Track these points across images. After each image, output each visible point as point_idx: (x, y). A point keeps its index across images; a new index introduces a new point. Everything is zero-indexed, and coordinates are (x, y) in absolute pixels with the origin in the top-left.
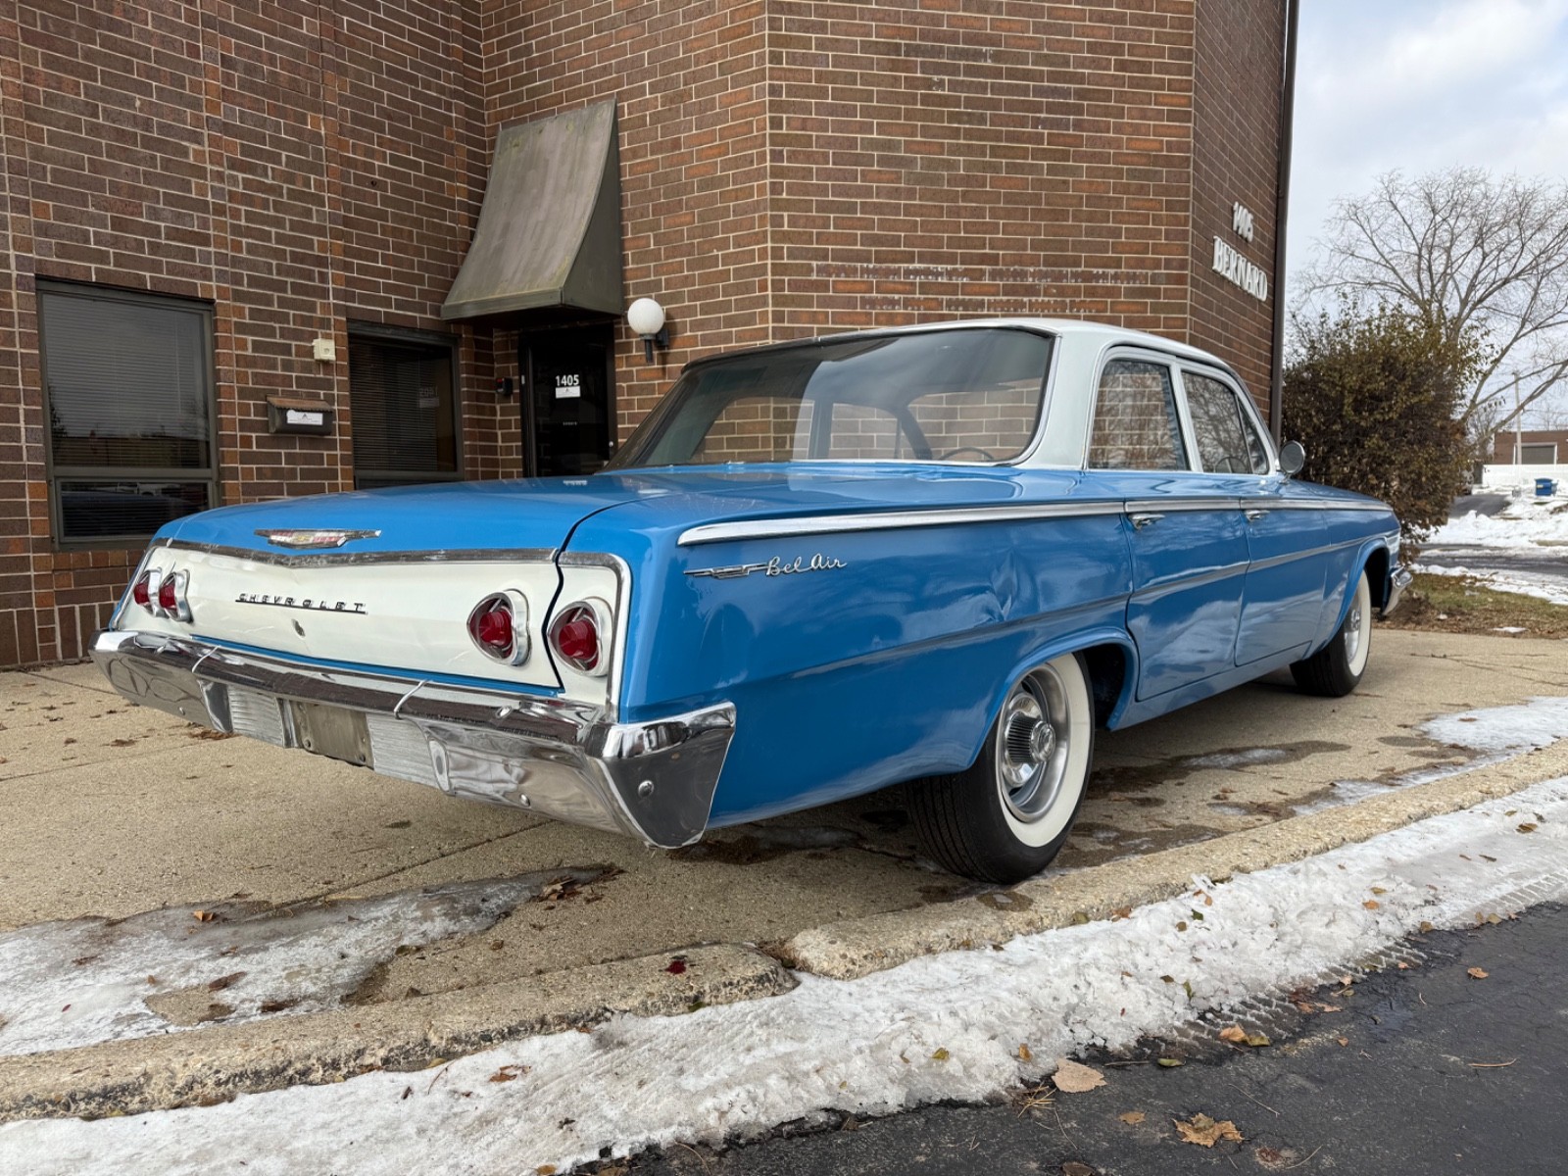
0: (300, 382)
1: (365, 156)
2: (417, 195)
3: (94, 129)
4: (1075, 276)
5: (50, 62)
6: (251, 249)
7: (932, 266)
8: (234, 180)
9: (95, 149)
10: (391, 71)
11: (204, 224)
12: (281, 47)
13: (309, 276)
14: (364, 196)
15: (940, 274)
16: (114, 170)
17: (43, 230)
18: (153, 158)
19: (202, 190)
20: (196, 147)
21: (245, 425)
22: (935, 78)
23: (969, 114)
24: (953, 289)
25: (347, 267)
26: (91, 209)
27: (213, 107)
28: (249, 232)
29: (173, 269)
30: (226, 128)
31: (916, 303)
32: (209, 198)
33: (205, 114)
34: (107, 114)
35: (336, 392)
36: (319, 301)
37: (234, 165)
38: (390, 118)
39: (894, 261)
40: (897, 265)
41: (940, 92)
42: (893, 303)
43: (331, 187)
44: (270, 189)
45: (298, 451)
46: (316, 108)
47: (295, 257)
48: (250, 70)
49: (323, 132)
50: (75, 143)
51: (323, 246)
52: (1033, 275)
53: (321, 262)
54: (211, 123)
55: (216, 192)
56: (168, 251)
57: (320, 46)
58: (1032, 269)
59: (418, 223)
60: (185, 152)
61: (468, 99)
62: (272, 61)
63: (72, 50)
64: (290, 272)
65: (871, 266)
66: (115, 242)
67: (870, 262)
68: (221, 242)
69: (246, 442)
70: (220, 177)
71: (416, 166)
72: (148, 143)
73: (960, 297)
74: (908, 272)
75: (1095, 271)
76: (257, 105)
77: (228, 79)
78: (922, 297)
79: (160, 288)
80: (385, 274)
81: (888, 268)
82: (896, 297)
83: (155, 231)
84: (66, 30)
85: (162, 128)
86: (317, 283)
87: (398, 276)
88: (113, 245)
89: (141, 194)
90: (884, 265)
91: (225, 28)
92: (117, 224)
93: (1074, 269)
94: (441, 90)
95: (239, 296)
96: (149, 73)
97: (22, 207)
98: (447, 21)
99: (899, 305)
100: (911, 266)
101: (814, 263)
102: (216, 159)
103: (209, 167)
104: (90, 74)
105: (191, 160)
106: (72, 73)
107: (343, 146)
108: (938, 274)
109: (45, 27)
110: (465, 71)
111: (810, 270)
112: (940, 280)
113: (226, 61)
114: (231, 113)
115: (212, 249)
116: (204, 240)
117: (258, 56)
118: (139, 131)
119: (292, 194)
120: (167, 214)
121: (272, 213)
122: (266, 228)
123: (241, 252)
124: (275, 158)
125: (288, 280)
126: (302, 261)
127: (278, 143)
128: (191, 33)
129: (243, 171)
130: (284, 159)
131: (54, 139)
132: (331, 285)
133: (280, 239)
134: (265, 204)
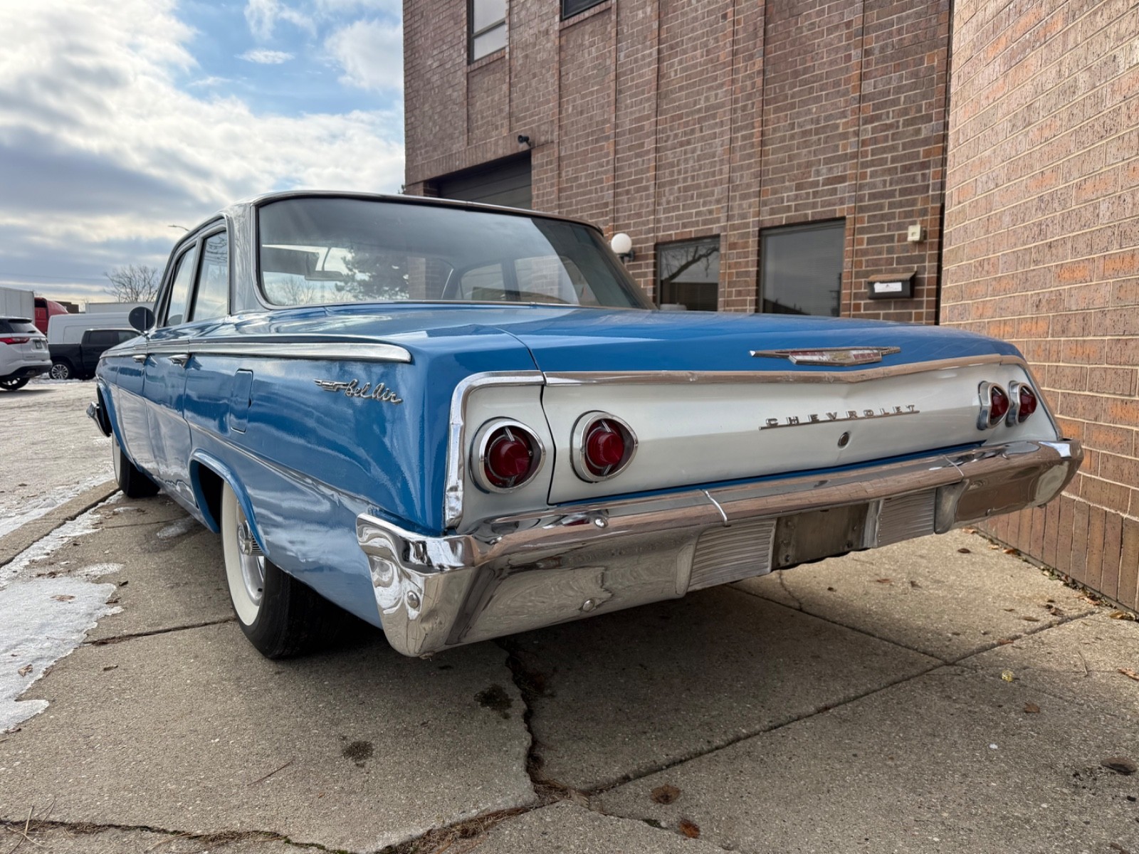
0: (899, 261)
3: (792, 137)
5: (776, 110)
6: (873, 175)
8: (866, 131)
9: (790, 148)
11: (845, 168)
12: (908, 17)
13: (913, 180)
16: (799, 156)
17: (766, 203)
19: (845, 147)
20: (844, 120)
21: (857, 296)
26: (787, 184)
27: (857, 89)
28: (872, 164)
29: (824, 204)
30: (865, 98)
32: (849, 151)
33: (852, 96)
34: (800, 126)
35: (927, 264)
36: (920, 197)
37: (867, 121)
44: (890, 126)
45: (892, 311)
46: (932, 47)
47: (906, 169)
48: (883, 49)
49: (936, 63)
50: (783, 149)
51: (925, 154)
53: (925, 166)
54: (854, 100)
55: (854, 145)
56: (824, 193)
60: (837, 127)
62: (900, 32)
63: (786, 98)
64: (899, 181)
68: (853, 177)
69: (857, 307)
70: (857, 134)
72: (817, 132)
76: (885, 71)
77: (868, 64)
79: (818, 218)
83: (816, 184)
84: (782, 88)
85: (827, 118)
86: (920, 183)
88: (794, 200)
89: (809, 165)
91: (870, 30)
92: (799, 187)
95: (862, 209)
96: (822, 88)
102: (855, 123)
103: (851, 130)
104: (793, 106)
105: (841, 130)
106: (785, 110)
109: (775, 93)
114: (868, 87)
115: (847, 184)
116: (842, 179)
117: (890, 34)
118: (813, 127)
119: (907, 123)
120: (824, 171)
121: (890, 143)
122: (885, 156)
123: (866, 179)
124: (895, 102)
125: (898, 187)
126: (909, 170)
127: (899, 90)
128: (848, 47)
129: (872, 122)
130: (902, 99)
131: (775, 151)
132: (931, 182)
133: (894, 160)
134: (886, 139)
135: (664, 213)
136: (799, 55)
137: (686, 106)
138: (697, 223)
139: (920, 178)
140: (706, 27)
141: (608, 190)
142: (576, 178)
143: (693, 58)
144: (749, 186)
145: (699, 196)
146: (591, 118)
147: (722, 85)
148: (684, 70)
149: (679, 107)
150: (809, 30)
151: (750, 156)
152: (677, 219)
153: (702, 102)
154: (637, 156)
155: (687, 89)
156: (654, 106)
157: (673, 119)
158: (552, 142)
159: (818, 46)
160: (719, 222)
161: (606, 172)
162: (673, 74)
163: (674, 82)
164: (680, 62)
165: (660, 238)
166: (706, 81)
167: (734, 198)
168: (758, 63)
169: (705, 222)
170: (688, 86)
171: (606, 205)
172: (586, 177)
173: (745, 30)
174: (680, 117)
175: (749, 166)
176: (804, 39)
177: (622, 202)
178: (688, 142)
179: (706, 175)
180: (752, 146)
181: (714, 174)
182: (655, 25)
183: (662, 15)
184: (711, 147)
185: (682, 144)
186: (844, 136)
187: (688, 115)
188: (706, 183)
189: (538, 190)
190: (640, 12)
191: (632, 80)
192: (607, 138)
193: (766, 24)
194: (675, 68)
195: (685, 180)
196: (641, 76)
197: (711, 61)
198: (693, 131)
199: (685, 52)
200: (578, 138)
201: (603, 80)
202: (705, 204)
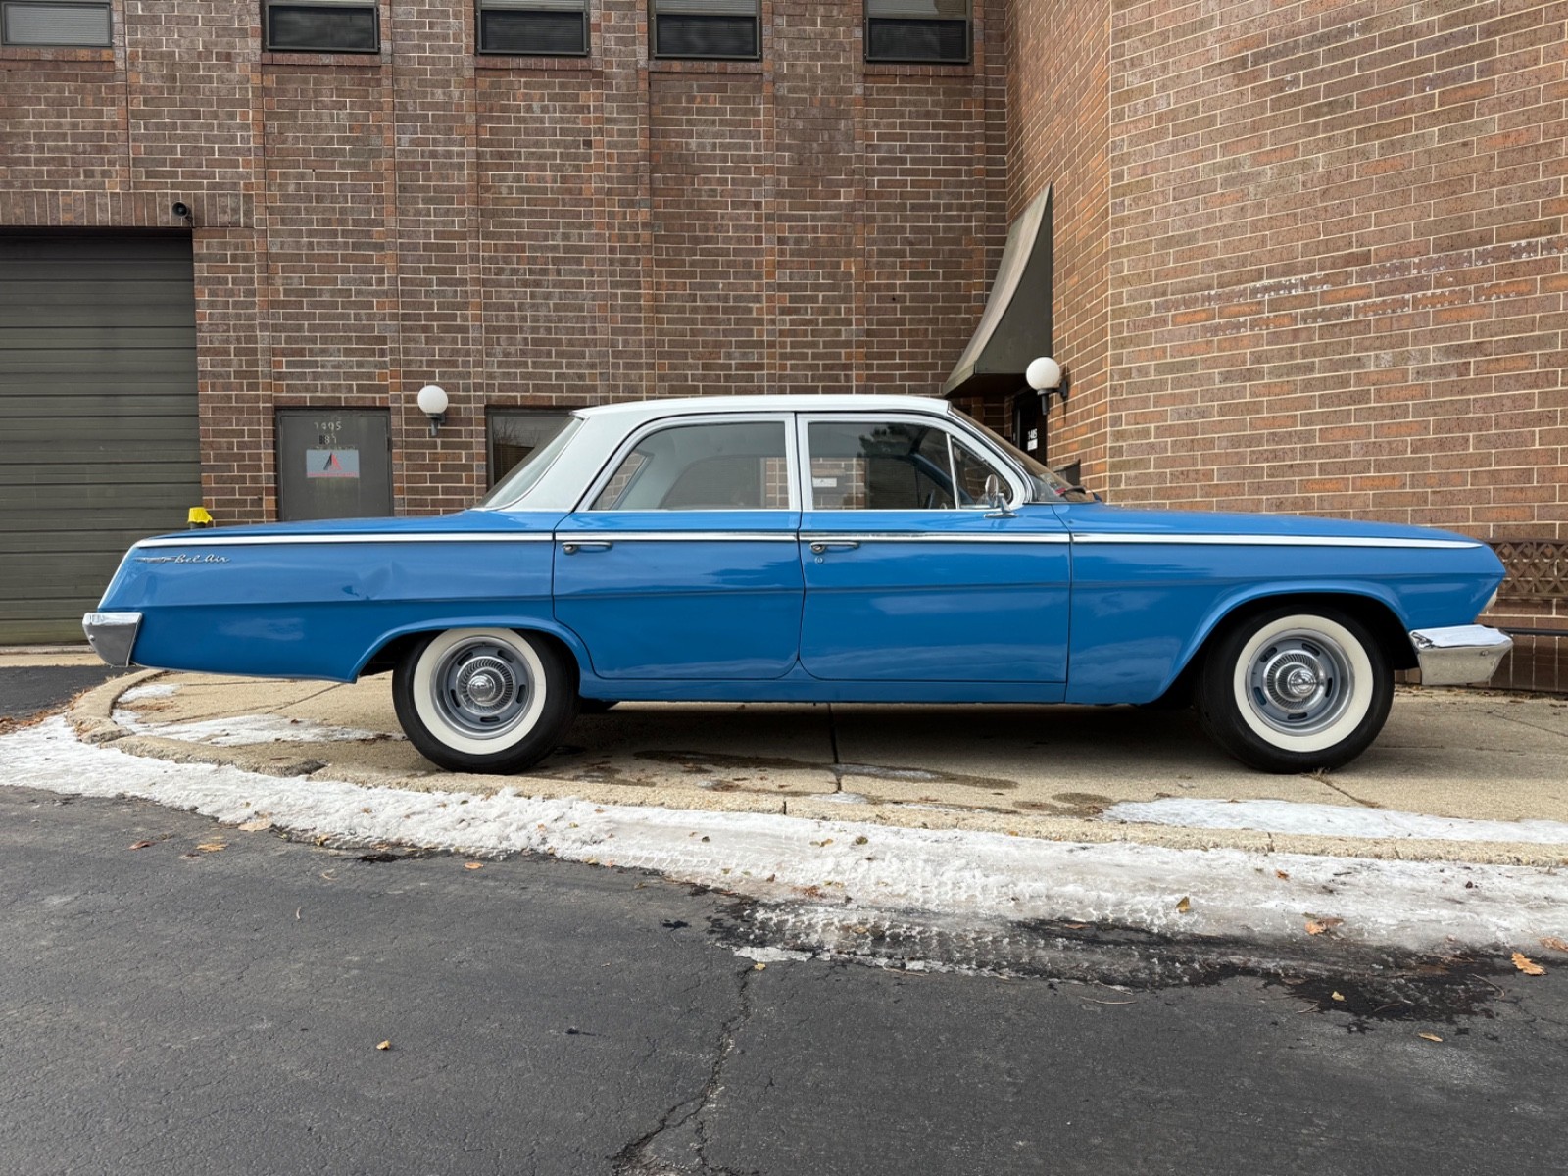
1: (888, 279)
2: (934, 299)
3: (694, 310)
4: (1482, 256)
5: (670, 275)
6: (794, 367)
7: (1283, 280)
8: (783, 321)
9: (693, 322)
10: (914, 207)
11: (761, 356)
12: (822, 218)
13: (837, 378)
14: (886, 311)
15: (1295, 286)
16: (704, 332)
17: (662, 378)
18: (729, 319)
19: (760, 334)
20: (758, 305)
22: (1288, 77)
23: (1330, 102)
24: (1311, 299)
25: (869, 367)
26: (690, 360)
27: (770, 275)
28: (792, 356)
30: (781, 287)
31: (1267, 322)
32: (765, 338)
33: (765, 281)
34: (703, 299)
37: (784, 311)
38: (911, 243)
39: (1239, 283)
40: (1242, 287)
41: (1294, 91)
42: (1238, 327)
43: (858, 310)
44: (810, 322)
46: (848, 254)
47: (827, 367)
48: (798, 241)
49: (853, 271)
50: (683, 321)
51: (849, 356)
52: (1418, 266)
53: (847, 367)
54: (770, 286)
55: (771, 333)
56: (736, 377)
57: (852, 207)
58: (1416, 260)
59: (931, 321)
60: (750, 310)
61: (990, 207)
62: (815, 229)
63: (682, 263)
64: (822, 378)
65: (1213, 292)
66: (704, 378)
67: (1213, 289)
68: (772, 366)
70: (773, 322)
71: (935, 275)
72: (726, 310)
73: (1319, 307)
74: (1255, 292)
75: (1514, 244)
76: (802, 265)
77: (782, 253)
78: (1272, 314)
80: (902, 367)
81: (1232, 291)
82: (1241, 319)
83: (728, 367)
84: (678, 252)
85: (737, 298)
86: (843, 384)
87: (912, 367)
88: (702, 381)
89: (718, 344)
90: (1227, 290)
91: (782, 218)
92: (705, 366)
93: (1480, 248)
94: (962, 207)
96: (729, 264)
97: (650, 366)
98: (970, 149)
99: (1245, 327)
100: (1258, 284)
101: (1153, 301)
102: (771, 311)
103: (766, 316)
104: (692, 275)
105: (754, 315)
106: (683, 278)
107: (869, 276)
108: (1290, 287)
109: (668, 254)
110: (988, 185)
111: (1149, 308)
112: (1293, 292)
113: (781, 241)
114: (783, 276)
115: (765, 372)
116: (760, 367)
117: (805, 230)
118: (721, 304)
119: (826, 322)
120: (737, 354)
121: (810, 339)
122: (805, 350)
123: (785, 370)
124: (814, 299)
125: (821, 384)
126: (831, 370)
127: (817, 287)
128: (758, 229)
129: (790, 314)
130: (821, 298)
131: (671, 321)
132: (854, 383)
133: (815, 356)
134: (805, 334)
135: (499, 367)
136: (698, 220)
137: (530, 237)
138: (560, 388)
139: (842, 378)
140: (558, 147)
141: (384, 319)
142: (311, 293)
143: (540, 180)
144: (638, 355)
145: (559, 354)
146: (343, 211)
147: (589, 226)
148: (520, 190)
149: (520, 236)
150: (709, 196)
151: (637, 320)
152: (522, 378)
153: (558, 237)
154: (440, 283)
155: (530, 216)
156: (475, 224)
157: (508, 248)
158: (249, 227)
159: (722, 217)
160: (596, 392)
161: (376, 294)
162: (504, 191)
163: (508, 202)
164: (518, 179)
165: (493, 399)
166: (563, 214)
167: (615, 366)
168: (643, 215)
169: (571, 389)
170: (531, 213)
171: (383, 340)
172: (333, 293)
173: (620, 169)
174: (522, 249)
175: (637, 332)
176: (703, 204)
177: (415, 341)
178: (537, 284)
179: (570, 331)
180: (639, 309)
181: (582, 331)
182: (471, 119)
183: (479, 109)
184: (577, 298)
185: (526, 284)
186: (759, 322)
187: (533, 248)
188: (570, 340)
189: (212, 293)
190: (440, 91)
191: (428, 178)
192: (380, 247)
193: (652, 172)
194: (509, 186)
195: (535, 330)
196: (446, 178)
197: (570, 191)
198: (544, 272)
199: (525, 167)
200: (310, 234)
201: (366, 165)
202: (570, 366)
